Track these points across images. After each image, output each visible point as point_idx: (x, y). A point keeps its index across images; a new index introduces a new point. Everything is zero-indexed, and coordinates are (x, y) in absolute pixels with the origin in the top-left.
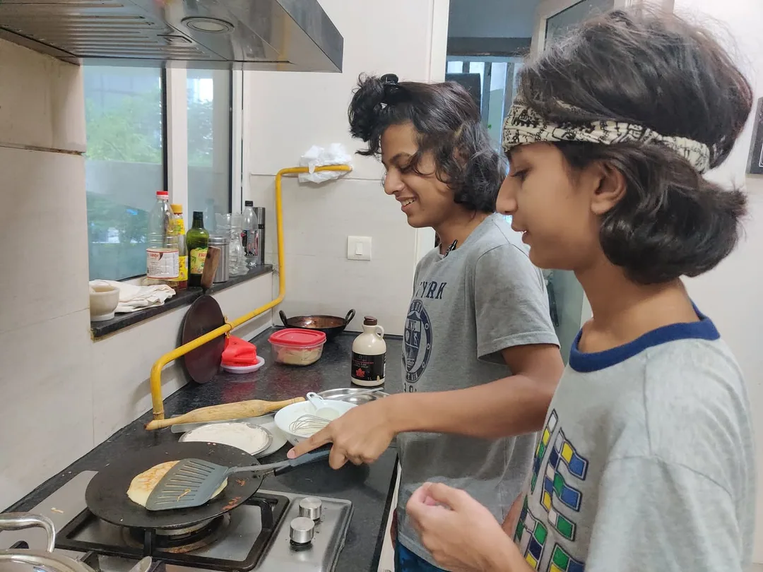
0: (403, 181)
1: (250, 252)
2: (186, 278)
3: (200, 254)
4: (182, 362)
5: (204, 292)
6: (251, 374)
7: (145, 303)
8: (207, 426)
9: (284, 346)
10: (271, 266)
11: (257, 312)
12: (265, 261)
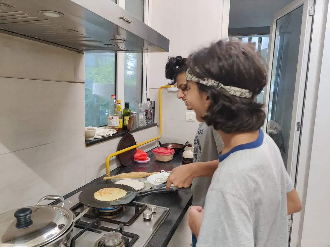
0: (184, 94)
1: (148, 118)
2: (122, 127)
3: (127, 118)
4: (118, 157)
5: (128, 132)
6: (145, 164)
7: (105, 135)
8: (123, 180)
9: (158, 154)
10: (157, 124)
11: (149, 141)
12: (155, 121)
